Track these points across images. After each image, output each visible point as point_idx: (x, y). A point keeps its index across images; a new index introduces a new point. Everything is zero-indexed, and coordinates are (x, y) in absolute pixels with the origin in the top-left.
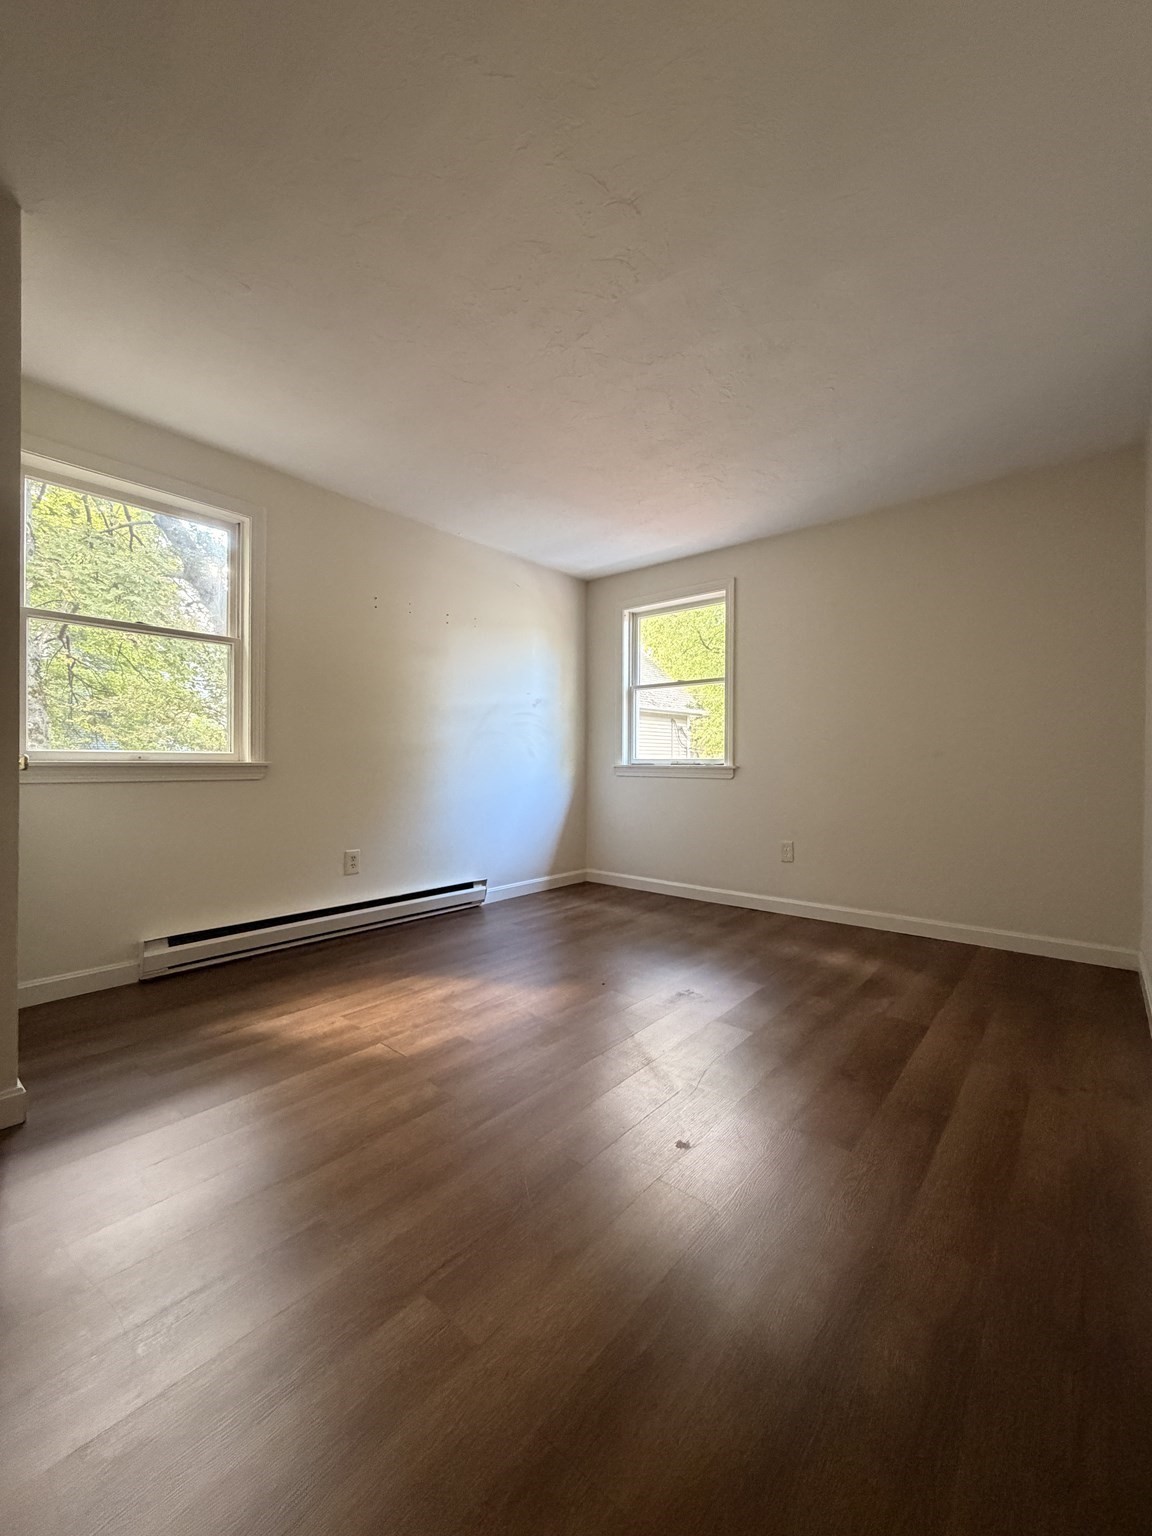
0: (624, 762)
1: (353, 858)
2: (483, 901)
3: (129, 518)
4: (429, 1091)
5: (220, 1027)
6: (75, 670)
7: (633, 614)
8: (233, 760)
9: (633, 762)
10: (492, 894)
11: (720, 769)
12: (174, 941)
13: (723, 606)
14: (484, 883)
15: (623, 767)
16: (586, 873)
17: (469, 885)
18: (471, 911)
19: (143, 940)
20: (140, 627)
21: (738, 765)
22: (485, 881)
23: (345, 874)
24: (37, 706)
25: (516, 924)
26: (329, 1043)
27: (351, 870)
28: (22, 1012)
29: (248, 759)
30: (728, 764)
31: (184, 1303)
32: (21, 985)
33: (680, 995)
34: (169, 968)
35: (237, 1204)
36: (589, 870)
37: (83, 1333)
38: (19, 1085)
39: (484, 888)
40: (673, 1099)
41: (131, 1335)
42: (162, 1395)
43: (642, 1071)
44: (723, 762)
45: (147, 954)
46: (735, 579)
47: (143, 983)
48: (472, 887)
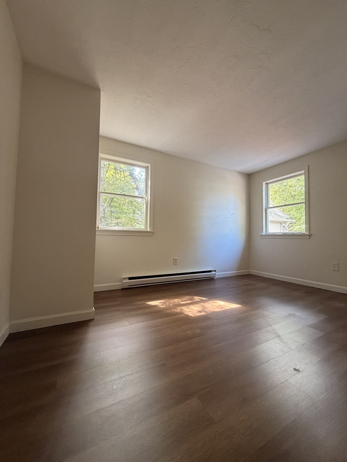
0: (264, 233)
1: (176, 260)
2: (215, 277)
3: (124, 175)
4: (198, 331)
5: (140, 303)
6: (112, 214)
7: (266, 183)
8: (145, 230)
9: (267, 234)
10: (218, 275)
11: (303, 235)
12: (130, 278)
13: (303, 176)
14: (215, 271)
15: (264, 235)
16: (250, 271)
17: (210, 271)
18: (211, 280)
19: (123, 277)
20: (124, 195)
21: (311, 233)
22: (216, 270)
23: (174, 265)
24: (104, 221)
25: (226, 285)
26: (168, 311)
27: (175, 263)
28: (95, 293)
29: (149, 230)
30: (307, 233)
31: (126, 377)
32: (95, 286)
33: (290, 314)
34: (129, 286)
35: (142, 352)
36: (251, 270)
37: (102, 377)
38: (94, 309)
39: (215, 273)
40: (290, 352)
41: (113, 382)
42: (119, 402)
43: (276, 339)
44: (305, 233)
45: (124, 281)
46: (308, 166)
47: (122, 289)
48: (211, 272)
